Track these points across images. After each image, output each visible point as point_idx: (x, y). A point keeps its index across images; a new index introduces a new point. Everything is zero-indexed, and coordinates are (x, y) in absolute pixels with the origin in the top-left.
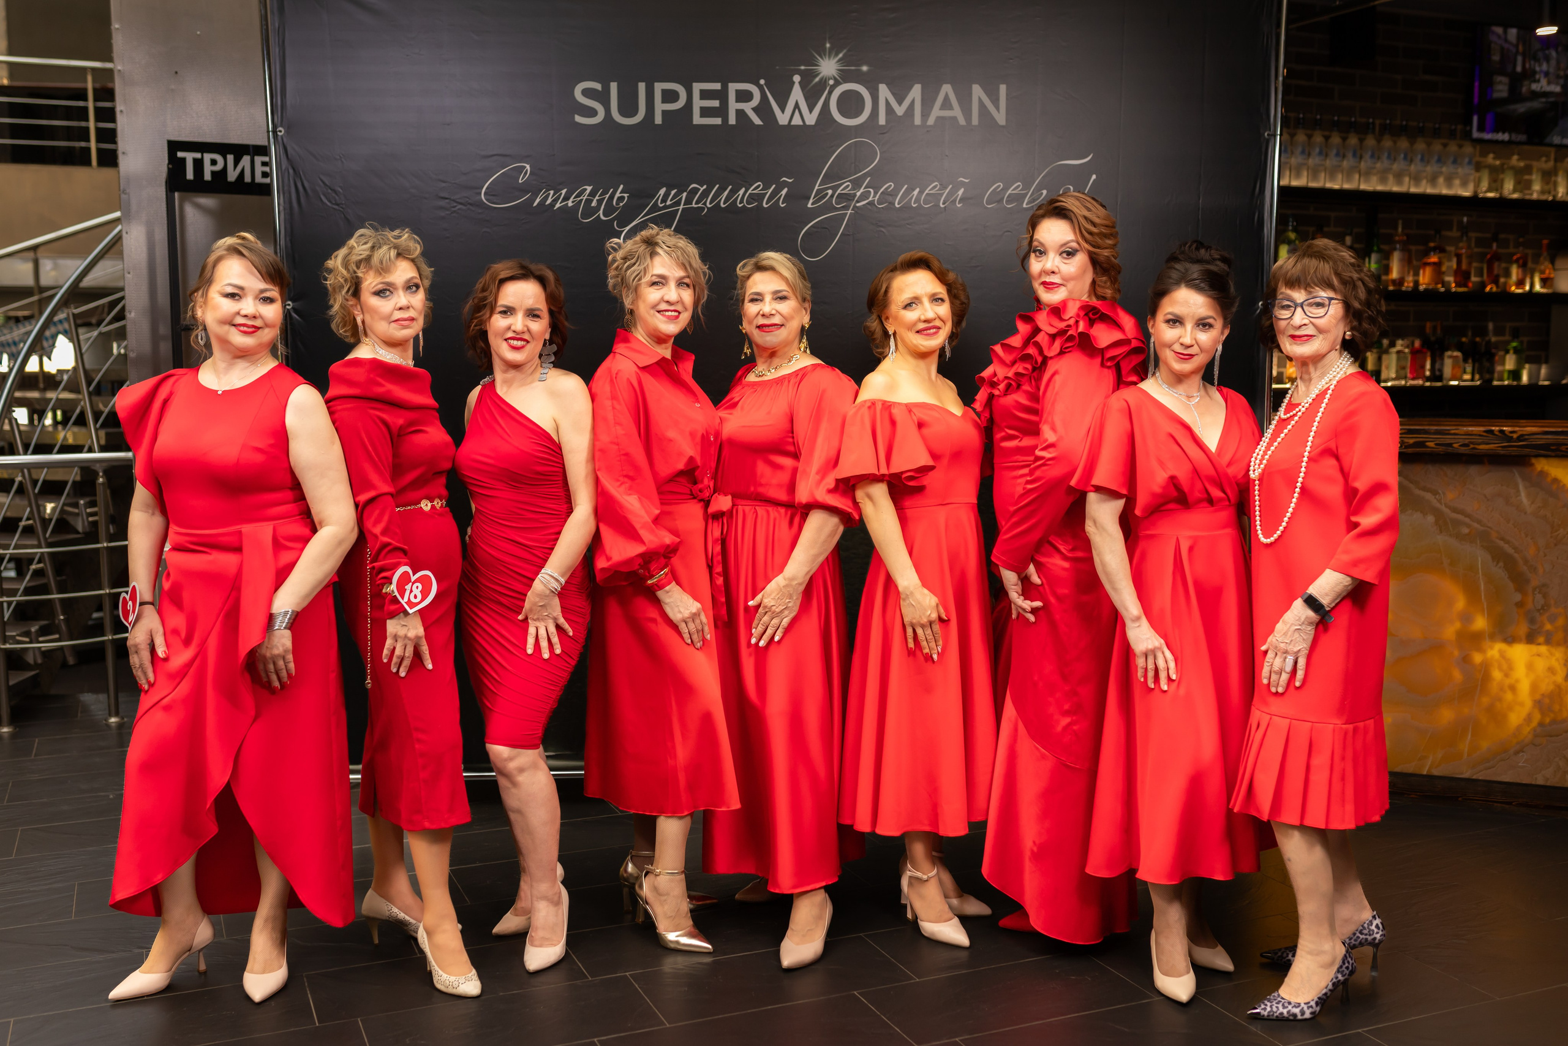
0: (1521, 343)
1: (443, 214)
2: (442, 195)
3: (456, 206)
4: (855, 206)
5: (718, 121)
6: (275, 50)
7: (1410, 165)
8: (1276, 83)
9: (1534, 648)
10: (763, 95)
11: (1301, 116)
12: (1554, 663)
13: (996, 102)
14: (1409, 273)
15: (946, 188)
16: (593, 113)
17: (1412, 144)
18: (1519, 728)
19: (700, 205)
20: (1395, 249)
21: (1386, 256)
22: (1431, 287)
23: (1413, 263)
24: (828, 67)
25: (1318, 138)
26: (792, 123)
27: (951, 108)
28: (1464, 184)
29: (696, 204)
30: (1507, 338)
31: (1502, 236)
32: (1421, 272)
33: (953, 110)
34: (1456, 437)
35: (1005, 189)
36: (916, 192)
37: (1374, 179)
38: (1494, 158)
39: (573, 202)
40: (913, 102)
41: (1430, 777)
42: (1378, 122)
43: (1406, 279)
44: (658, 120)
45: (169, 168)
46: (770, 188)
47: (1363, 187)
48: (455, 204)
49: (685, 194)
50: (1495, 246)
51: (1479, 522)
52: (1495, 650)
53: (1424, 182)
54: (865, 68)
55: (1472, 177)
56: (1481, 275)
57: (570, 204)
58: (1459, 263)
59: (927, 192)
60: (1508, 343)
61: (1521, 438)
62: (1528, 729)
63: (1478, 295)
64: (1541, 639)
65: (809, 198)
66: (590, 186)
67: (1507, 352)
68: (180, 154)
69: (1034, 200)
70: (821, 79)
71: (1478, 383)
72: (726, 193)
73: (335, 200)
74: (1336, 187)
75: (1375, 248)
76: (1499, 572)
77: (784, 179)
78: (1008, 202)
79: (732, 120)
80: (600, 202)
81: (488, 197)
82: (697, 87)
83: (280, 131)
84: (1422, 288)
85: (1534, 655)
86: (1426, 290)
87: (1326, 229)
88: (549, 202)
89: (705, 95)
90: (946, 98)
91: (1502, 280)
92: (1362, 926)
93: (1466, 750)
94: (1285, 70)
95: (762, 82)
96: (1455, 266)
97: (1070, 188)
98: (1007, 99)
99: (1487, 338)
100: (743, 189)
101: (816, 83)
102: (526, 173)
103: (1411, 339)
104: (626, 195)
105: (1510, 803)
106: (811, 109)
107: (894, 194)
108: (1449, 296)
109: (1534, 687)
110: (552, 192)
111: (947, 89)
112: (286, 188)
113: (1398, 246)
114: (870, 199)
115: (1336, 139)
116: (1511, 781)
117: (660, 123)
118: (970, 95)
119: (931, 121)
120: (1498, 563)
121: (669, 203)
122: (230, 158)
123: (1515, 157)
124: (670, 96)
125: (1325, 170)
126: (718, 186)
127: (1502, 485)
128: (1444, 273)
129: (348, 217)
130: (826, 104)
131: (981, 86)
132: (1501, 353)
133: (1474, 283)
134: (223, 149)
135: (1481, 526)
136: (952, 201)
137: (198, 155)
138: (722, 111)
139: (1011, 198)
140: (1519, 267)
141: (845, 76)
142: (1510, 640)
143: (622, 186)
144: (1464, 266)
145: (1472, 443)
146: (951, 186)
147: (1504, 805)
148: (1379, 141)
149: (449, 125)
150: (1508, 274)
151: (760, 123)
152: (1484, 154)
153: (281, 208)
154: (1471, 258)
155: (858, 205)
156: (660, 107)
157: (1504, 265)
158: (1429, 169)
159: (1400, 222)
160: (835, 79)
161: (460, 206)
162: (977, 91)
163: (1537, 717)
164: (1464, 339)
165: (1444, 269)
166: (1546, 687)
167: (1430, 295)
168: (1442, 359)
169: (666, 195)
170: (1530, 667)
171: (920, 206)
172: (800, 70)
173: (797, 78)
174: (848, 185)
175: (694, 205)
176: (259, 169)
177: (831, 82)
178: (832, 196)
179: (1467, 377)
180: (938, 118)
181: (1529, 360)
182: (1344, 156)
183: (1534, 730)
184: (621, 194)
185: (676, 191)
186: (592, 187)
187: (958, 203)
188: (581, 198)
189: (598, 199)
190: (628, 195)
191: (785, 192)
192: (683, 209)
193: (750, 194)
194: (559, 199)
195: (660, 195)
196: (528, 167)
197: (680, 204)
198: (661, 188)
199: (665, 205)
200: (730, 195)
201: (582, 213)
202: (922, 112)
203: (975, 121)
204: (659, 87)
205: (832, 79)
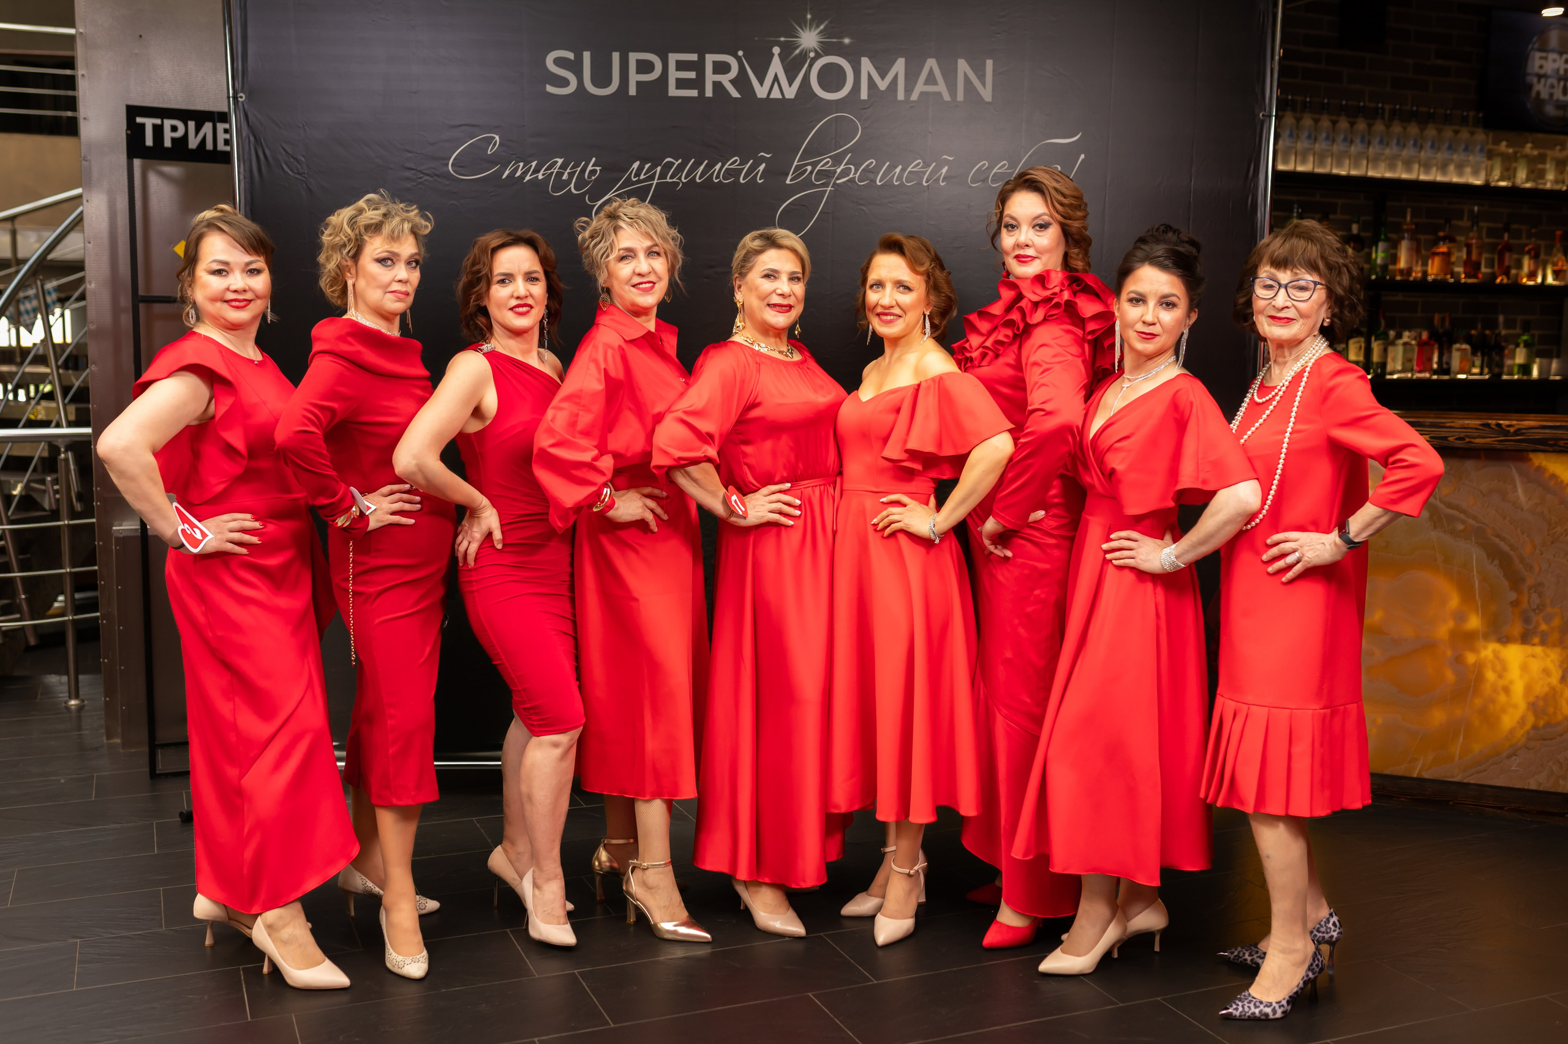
0: (1533, 336)
1: (408, 186)
2: (408, 165)
3: (422, 177)
4: (835, 183)
5: (694, 93)
6: (236, 14)
7: (1420, 152)
8: (1271, 64)
9: (1529, 649)
10: (741, 67)
11: (1308, 99)
12: (1549, 664)
13: (982, 78)
14: (1417, 262)
15: (929, 166)
16: (564, 82)
17: (1422, 130)
18: (1512, 731)
19: (674, 180)
20: (1403, 238)
21: (1394, 245)
22: (1439, 278)
23: (1421, 252)
24: (809, 39)
25: (1325, 122)
26: (772, 96)
27: (935, 83)
28: (1476, 173)
29: (670, 179)
30: (1518, 331)
31: (1514, 226)
32: (1430, 262)
34: (1452, 430)
35: (990, 168)
36: (898, 170)
37: (1383, 165)
38: (1507, 146)
39: (543, 175)
40: (896, 77)
41: (1420, 780)
42: (1387, 107)
43: (1414, 268)
44: (632, 91)
45: (127, 134)
46: (748, 163)
47: (1371, 173)
48: (422, 175)
49: (659, 169)
50: (1506, 236)
51: (1475, 518)
52: (1489, 650)
53: (1434, 169)
54: (847, 41)
55: (1484, 165)
56: (1492, 267)
57: (540, 177)
58: (1469, 253)
59: (909, 169)
60: (1519, 336)
61: (1518, 432)
62: (1522, 732)
63: (1488, 287)
64: (1536, 640)
65: (787, 175)
66: (561, 158)
67: (1517, 345)
68: (139, 120)
70: (802, 52)
71: (1487, 377)
72: (702, 168)
73: (298, 169)
74: (1343, 173)
75: (1383, 237)
76: (1493, 570)
77: (762, 154)
78: (993, 181)
79: (709, 93)
80: (571, 175)
81: (456, 169)
82: (673, 58)
83: (241, 97)
84: (1430, 278)
85: (1529, 656)
86: (1434, 281)
87: (1331, 217)
88: (518, 174)
89: (681, 66)
90: (931, 72)
91: (1513, 272)
92: (1320, 924)
93: (1458, 753)
94: (1282, 51)
95: (740, 53)
96: (1465, 257)
98: (993, 75)
99: (1497, 331)
100: (720, 165)
101: (796, 56)
102: (495, 144)
103: (1419, 330)
104: (598, 168)
105: (1501, 808)
106: (791, 82)
107: (875, 171)
108: (1458, 287)
109: (1528, 689)
110: (522, 164)
111: (931, 63)
112: (246, 157)
113: (1406, 235)
114: (851, 176)
115: (1343, 124)
116: (1503, 785)
117: (635, 94)
118: (955, 70)
119: (914, 97)
120: (1493, 561)
121: (642, 177)
122: (192, 124)
123: (1529, 145)
124: (645, 67)
125: (1332, 155)
126: (693, 160)
127: (1498, 481)
128: (1453, 263)
129: (311, 187)
130: (806, 77)
131: (966, 60)
132: (1511, 347)
133: (1484, 274)
134: (184, 115)
135: (1477, 522)
136: (934, 180)
137: (158, 121)
138: (698, 83)
139: (996, 177)
140: (1531, 258)
141: (827, 49)
142: (1505, 640)
143: (594, 159)
144: (1474, 257)
145: (1468, 437)
146: (934, 164)
147: (1495, 810)
148: (1388, 126)
149: (415, 93)
150: (1519, 266)
151: (738, 96)
152: (1497, 142)
153: (242, 177)
154: (1482, 249)
155: (838, 182)
156: (634, 78)
157: (1515, 256)
158: (1439, 156)
159: (1409, 210)
160: (816, 52)
161: (426, 178)
162: (963, 66)
163: (1531, 720)
164: (1473, 332)
165: (1453, 259)
166: (1540, 689)
167: (1439, 286)
168: (1450, 352)
169: (640, 169)
170: (1524, 668)
171: (902, 185)
172: (780, 41)
173: (776, 50)
174: (828, 162)
175: (668, 180)
176: (221, 136)
177: (812, 55)
178: (811, 172)
179: (1476, 370)
180: (923, 94)
181: (1540, 354)
182: (1352, 142)
183: (1528, 732)
184: (592, 166)
185: (650, 164)
186: (563, 159)
187: (942, 182)
188: (552, 170)
189: (570, 171)
190: (600, 168)
191: (762, 167)
192: (657, 183)
193: (727, 169)
194: (529, 171)
195: (634, 168)
196: (497, 138)
197: (654, 178)
198: (634, 161)
199: (639, 179)
200: (706, 170)
201: (553, 186)
202: (906, 87)
203: (960, 97)
204: (633, 57)
205: (812, 51)
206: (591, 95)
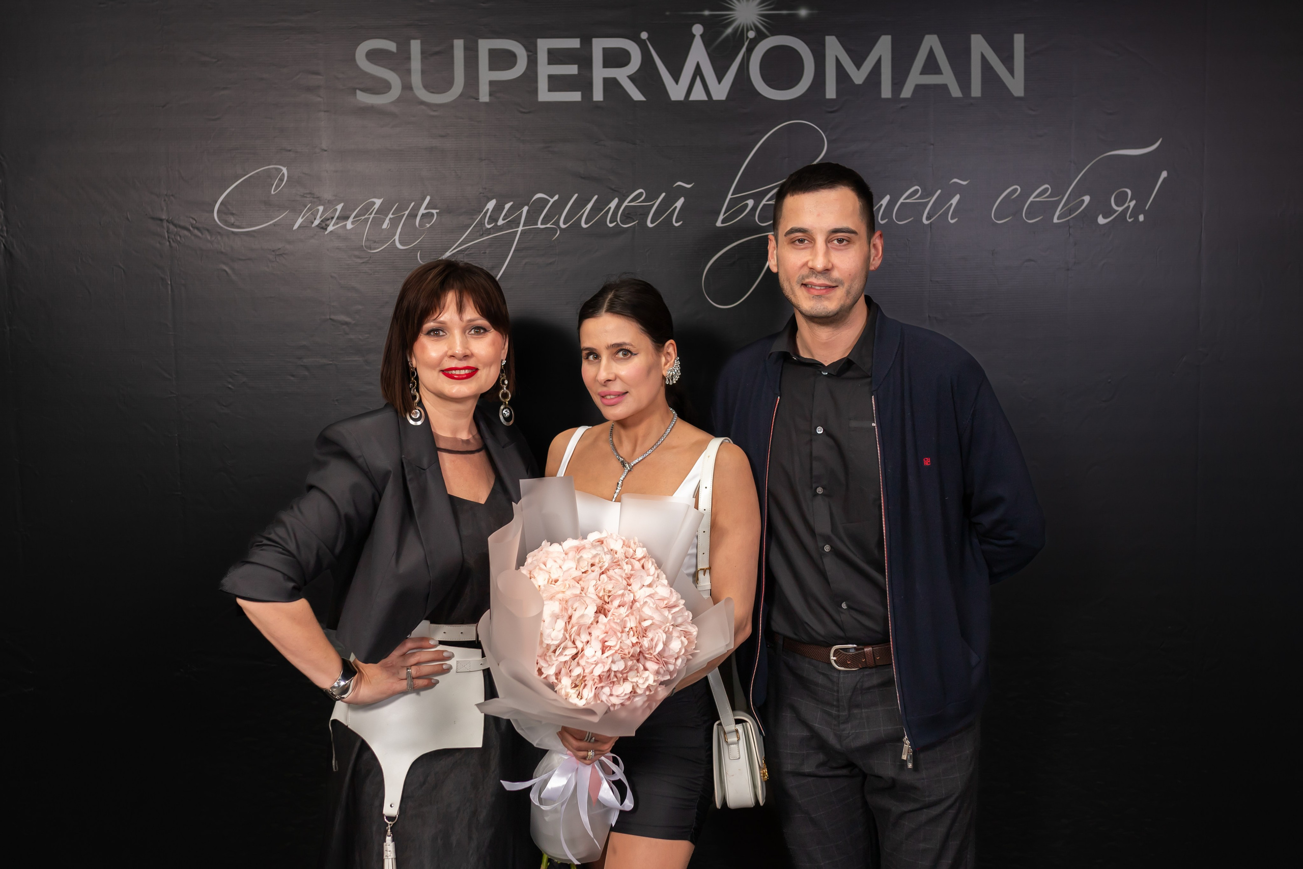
2: (154, 215)
3: (175, 231)
5: (576, 96)
10: (647, 58)
13: (1008, 60)
15: (932, 194)
16: (383, 87)
24: (746, 11)
26: (694, 97)
27: (938, 71)
29: (542, 224)
33: (941, 73)
35: (1025, 195)
36: (885, 201)
39: (353, 223)
40: (878, 63)
44: (484, 96)
46: (657, 198)
48: (171, 227)
49: (525, 209)
54: (803, 12)
57: (349, 226)
59: (901, 200)
65: (718, 213)
66: (380, 198)
69: (1070, 212)
70: (735, 31)
72: (589, 206)
77: (679, 183)
78: (1030, 215)
79: (598, 95)
80: (394, 223)
81: (224, 217)
89: (555, 57)
90: (931, 54)
95: (644, 35)
97: (1127, 193)
98: (1026, 57)
100: (616, 201)
101: (728, 36)
102: (281, 180)
104: (434, 211)
106: (720, 80)
110: (321, 208)
111: (931, 42)
117: (488, 100)
119: (907, 92)
121: (501, 222)
124: (500, 60)
126: (576, 195)
130: (744, 67)
131: (983, 36)
138: (583, 83)
139: (1035, 209)
141: (774, 25)
143: (428, 198)
146: (939, 191)
151: (642, 98)
156: (486, 76)
160: (757, 30)
161: (181, 231)
162: (979, 45)
169: (498, 208)
171: (891, 223)
172: (702, 16)
173: (698, 29)
175: (539, 226)
177: (751, 34)
178: (754, 208)
180: (919, 88)
184: (426, 208)
185: (511, 203)
186: (382, 199)
187: (951, 219)
188: (366, 216)
189: (392, 216)
190: (438, 211)
191: (679, 203)
192: (522, 230)
193: (626, 206)
194: (333, 218)
195: (488, 209)
196: (285, 170)
197: (519, 223)
198: (489, 199)
199: (496, 225)
200: (595, 210)
201: (367, 240)
202: (893, 79)
203: (976, 90)
204: (485, 45)
205: (752, 29)
206: (422, 103)
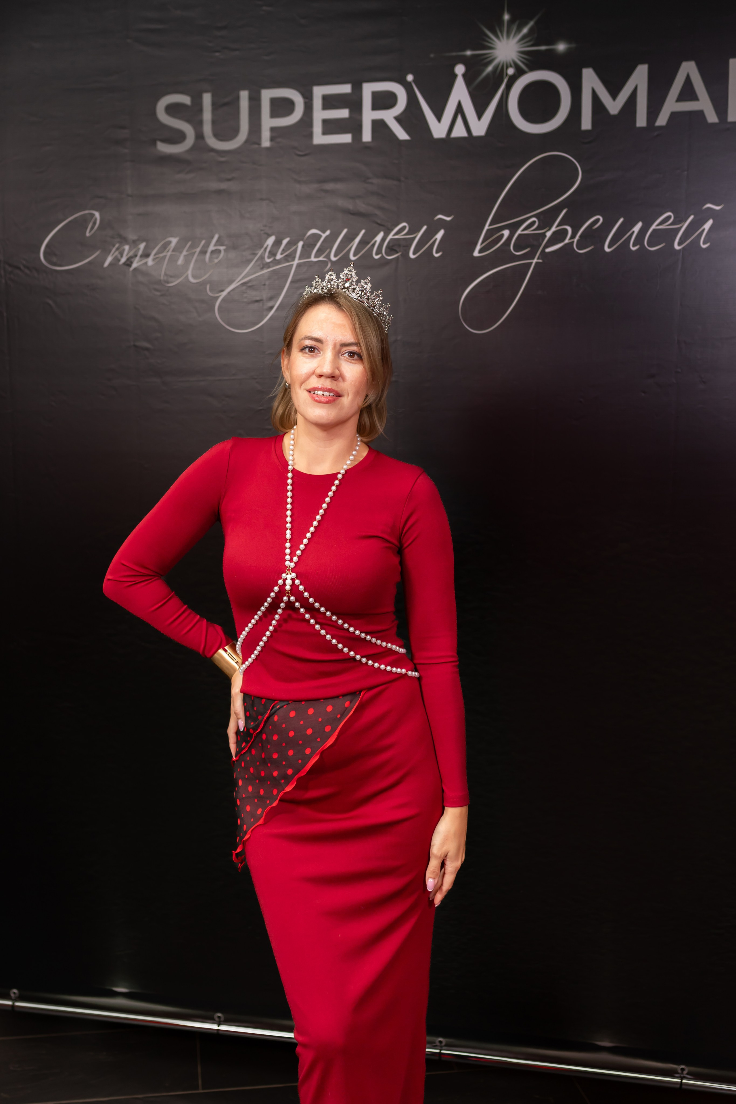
4: (542, 254)
5: (346, 138)
10: (412, 99)
15: (684, 220)
16: (180, 137)
19: (321, 259)
24: (507, 49)
26: (454, 134)
27: (694, 97)
29: (315, 257)
33: (698, 100)
36: (637, 229)
39: (154, 260)
40: (634, 93)
44: (266, 141)
46: (419, 231)
49: (301, 244)
54: (561, 47)
57: (150, 262)
59: (653, 227)
65: (476, 243)
66: (175, 237)
70: (496, 69)
72: (358, 239)
77: (440, 216)
79: (367, 136)
80: (188, 260)
81: (48, 257)
89: (329, 102)
90: (688, 81)
95: (410, 78)
100: (381, 235)
101: (488, 74)
102: (95, 223)
104: (222, 248)
106: (480, 116)
107: (602, 233)
110: (127, 248)
111: (688, 68)
114: (567, 241)
117: (269, 145)
118: (726, 74)
119: (662, 120)
121: (280, 257)
124: (280, 107)
126: (345, 231)
130: (503, 104)
136: (691, 242)
138: (354, 125)
143: (216, 237)
146: (691, 217)
151: (407, 138)
155: (548, 250)
156: (269, 123)
160: (517, 67)
169: (275, 247)
171: (642, 252)
172: (465, 56)
173: (460, 69)
174: (533, 223)
175: (313, 259)
177: (511, 71)
178: (510, 239)
180: (675, 116)
184: (215, 245)
185: (288, 239)
186: (178, 238)
187: (704, 244)
188: (164, 254)
189: (186, 254)
190: (225, 248)
191: (440, 235)
192: (297, 264)
193: (391, 239)
194: (136, 256)
195: (268, 245)
196: (97, 215)
197: (295, 257)
198: (269, 236)
199: (275, 259)
200: (363, 242)
201: (166, 275)
202: (649, 108)
204: (267, 95)
205: (511, 67)
206: (213, 150)
